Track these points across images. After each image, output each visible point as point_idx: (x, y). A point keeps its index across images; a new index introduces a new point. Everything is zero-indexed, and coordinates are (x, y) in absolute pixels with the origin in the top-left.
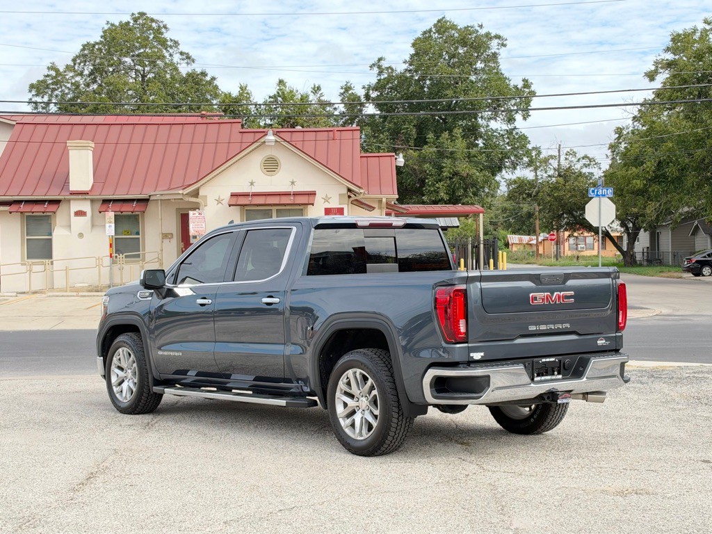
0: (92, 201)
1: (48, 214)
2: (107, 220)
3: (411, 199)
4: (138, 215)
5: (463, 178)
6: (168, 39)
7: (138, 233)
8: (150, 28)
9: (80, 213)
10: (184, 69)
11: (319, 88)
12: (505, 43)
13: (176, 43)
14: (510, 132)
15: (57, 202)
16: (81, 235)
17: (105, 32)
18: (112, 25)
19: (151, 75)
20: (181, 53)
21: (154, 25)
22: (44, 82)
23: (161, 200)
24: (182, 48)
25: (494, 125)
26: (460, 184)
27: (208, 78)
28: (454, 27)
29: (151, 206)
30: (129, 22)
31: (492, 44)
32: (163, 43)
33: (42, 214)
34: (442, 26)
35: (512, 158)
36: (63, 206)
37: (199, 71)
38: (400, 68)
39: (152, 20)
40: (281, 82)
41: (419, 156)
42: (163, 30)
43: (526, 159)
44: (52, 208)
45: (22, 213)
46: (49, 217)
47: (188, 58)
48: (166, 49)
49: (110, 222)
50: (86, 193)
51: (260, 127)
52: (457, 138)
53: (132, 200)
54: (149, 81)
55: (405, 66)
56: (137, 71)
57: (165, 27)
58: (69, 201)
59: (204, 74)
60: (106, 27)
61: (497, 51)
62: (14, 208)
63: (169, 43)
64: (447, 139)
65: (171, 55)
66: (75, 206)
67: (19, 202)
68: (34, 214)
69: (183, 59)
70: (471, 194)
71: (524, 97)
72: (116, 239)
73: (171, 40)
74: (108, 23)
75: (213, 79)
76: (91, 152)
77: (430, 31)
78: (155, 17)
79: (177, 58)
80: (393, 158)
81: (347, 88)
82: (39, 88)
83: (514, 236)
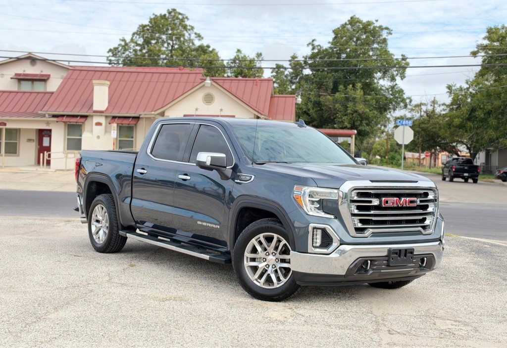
0: (106, 117)
1: (79, 124)
2: (112, 129)
3: (328, 125)
4: (133, 127)
5: (359, 114)
6: (188, 25)
7: (132, 138)
8: (178, 18)
9: (98, 124)
10: (197, 43)
11: (261, 54)
12: (391, 32)
13: (192, 28)
14: (393, 87)
15: (85, 117)
16: (98, 137)
17: (151, 19)
18: (156, 16)
19: (176, 46)
20: (196, 34)
21: (180, 17)
22: (117, 48)
23: (146, 118)
24: (195, 31)
25: (381, 82)
26: (358, 117)
27: (211, 49)
28: (359, 21)
29: (140, 122)
30: (165, 15)
31: (383, 33)
32: (185, 27)
33: (75, 123)
34: (353, 21)
35: (394, 103)
36: (89, 119)
37: (205, 44)
38: (326, 45)
39: (180, 14)
40: (239, 51)
41: (333, 99)
42: (186, 20)
43: (402, 104)
44: (82, 120)
45: (64, 122)
46: (81, 125)
47: (199, 36)
48: (186, 31)
49: (114, 130)
50: (102, 112)
51: (223, 76)
52: (358, 90)
53: (129, 117)
54: (175, 50)
55: (329, 45)
56: (169, 44)
57: (187, 18)
58: (92, 116)
59: (208, 46)
60: (153, 17)
61: (386, 37)
62: (59, 119)
63: (189, 27)
64: (351, 90)
65: (189, 35)
66: (96, 120)
67: (63, 116)
68: (71, 123)
69: (196, 37)
70: (365, 125)
71: (402, 66)
72: (120, 140)
73: (190, 26)
74: (154, 14)
75: (214, 50)
76: (107, 88)
77: (346, 24)
78: (181, 12)
79: (193, 36)
80: (294, 98)
81: (294, 57)
82: (114, 51)
83: (409, 153)
